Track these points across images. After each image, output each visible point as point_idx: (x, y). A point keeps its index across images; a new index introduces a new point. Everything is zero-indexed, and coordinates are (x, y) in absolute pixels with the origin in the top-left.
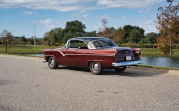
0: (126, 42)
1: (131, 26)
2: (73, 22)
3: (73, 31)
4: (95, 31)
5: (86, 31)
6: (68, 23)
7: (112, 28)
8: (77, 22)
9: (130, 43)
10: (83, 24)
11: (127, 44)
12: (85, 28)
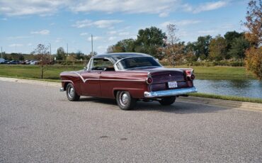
0: (228, 57)
1: (237, 34)
2: (147, 29)
3: (149, 42)
4: (183, 42)
5: (167, 43)
6: (141, 32)
7: (208, 37)
8: (154, 29)
9: (234, 59)
10: (163, 32)
11: (229, 61)
12: (166, 38)
